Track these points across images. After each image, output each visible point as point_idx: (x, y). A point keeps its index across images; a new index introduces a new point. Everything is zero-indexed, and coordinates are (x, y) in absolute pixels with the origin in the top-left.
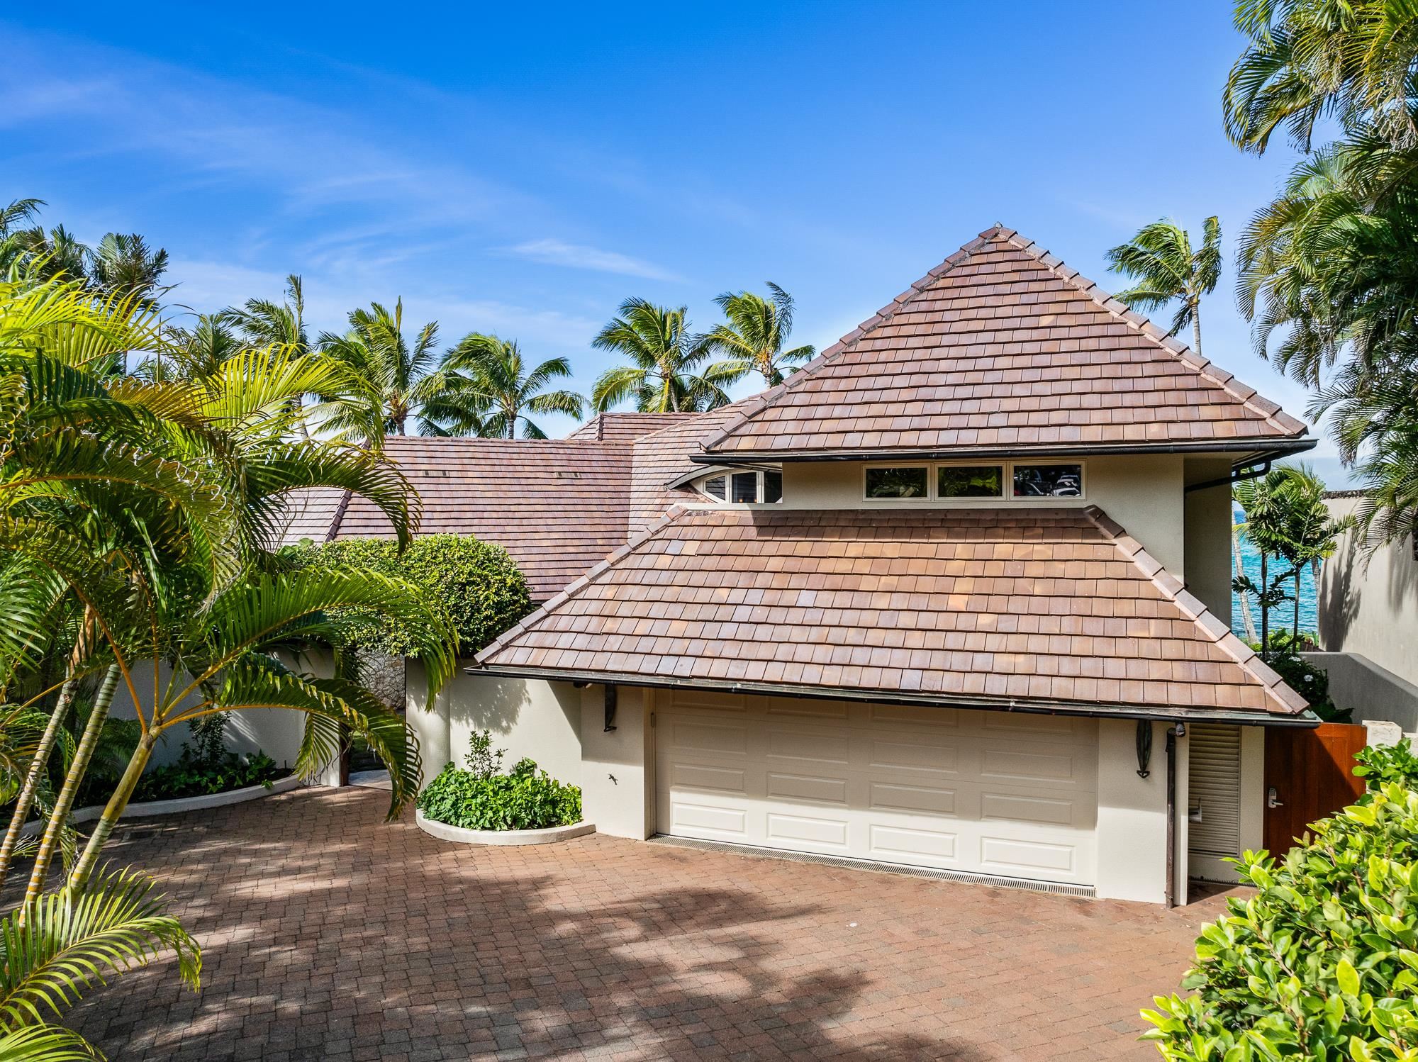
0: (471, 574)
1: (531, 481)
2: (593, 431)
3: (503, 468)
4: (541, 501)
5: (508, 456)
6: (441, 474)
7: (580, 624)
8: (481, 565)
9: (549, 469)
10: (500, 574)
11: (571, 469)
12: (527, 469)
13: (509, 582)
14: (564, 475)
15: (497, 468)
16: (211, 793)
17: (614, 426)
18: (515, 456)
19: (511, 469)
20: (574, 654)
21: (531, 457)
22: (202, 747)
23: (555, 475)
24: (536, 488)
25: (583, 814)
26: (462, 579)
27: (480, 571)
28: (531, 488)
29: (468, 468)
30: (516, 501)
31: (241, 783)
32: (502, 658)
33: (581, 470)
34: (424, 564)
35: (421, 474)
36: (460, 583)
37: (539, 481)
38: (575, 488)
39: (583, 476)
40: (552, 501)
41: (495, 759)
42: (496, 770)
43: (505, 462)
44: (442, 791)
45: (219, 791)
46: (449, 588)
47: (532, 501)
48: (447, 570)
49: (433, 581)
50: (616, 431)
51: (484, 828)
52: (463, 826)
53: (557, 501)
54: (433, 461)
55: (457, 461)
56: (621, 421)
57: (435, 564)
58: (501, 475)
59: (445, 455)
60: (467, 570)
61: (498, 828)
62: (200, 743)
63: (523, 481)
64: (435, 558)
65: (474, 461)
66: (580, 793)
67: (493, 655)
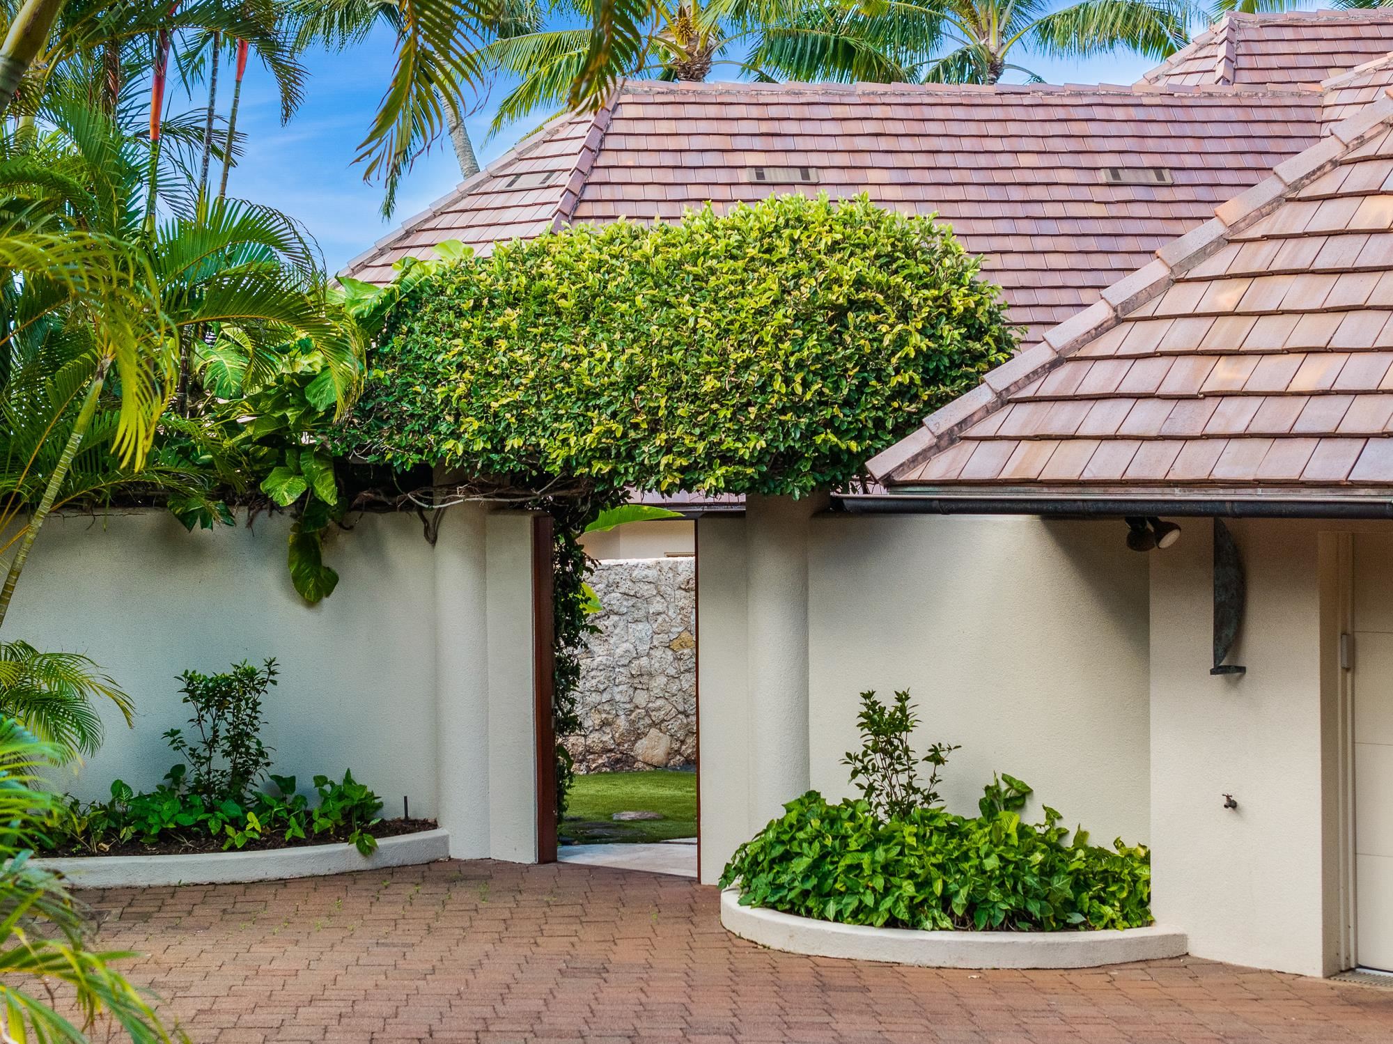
0: (860, 283)
1: (1035, 193)
2: (1207, 64)
3: (961, 160)
4: (1063, 243)
5: (973, 129)
6: (796, 176)
7: (1142, 377)
8: (887, 262)
9: (1084, 161)
10: (935, 285)
11: (1146, 161)
12: (1025, 160)
13: (958, 304)
14: (1126, 176)
15: (944, 160)
16: (233, 848)
17: (1269, 48)
18: (993, 129)
19: (982, 161)
20: (1127, 449)
21: (1038, 129)
22: (211, 744)
23: (1103, 177)
24: (1050, 210)
25: (1153, 907)
26: (837, 295)
27: (882, 277)
28: (1036, 210)
29: (866, 160)
30: (997, 244)
31: (302, 835)
32: (937, 469)
33: (1173, 161)
34: (741, 264)
35: (745, 176)
36: (833, 306)
37: (1058, 193)
38: (1159, 210)
39: (1181, 178)
40: (1092, 244)
41: (924, 771)
42: (927, 799)
43: (967, 144)
44: (785, 837)
45: (251, 845)
46: (804, 318)
47: (1040, 244)
48: (797, 276)
49: (764, 301)
50: (1274, 62)
51: (892, 923)
52: (838, 917)
53: (1106, 244)
54: (778, 143)
55: (841, 144)
56: (1288, 33)
57: (769, 263)
58: (954, 176)
59: (808, 127)
60: (848, 275)
61: (928, 924)
62: (209, 735)
63: (1016, 193)
64: (769, 251)
65: (884, 144)
66: (1146, 860)
67: (915, 460)
